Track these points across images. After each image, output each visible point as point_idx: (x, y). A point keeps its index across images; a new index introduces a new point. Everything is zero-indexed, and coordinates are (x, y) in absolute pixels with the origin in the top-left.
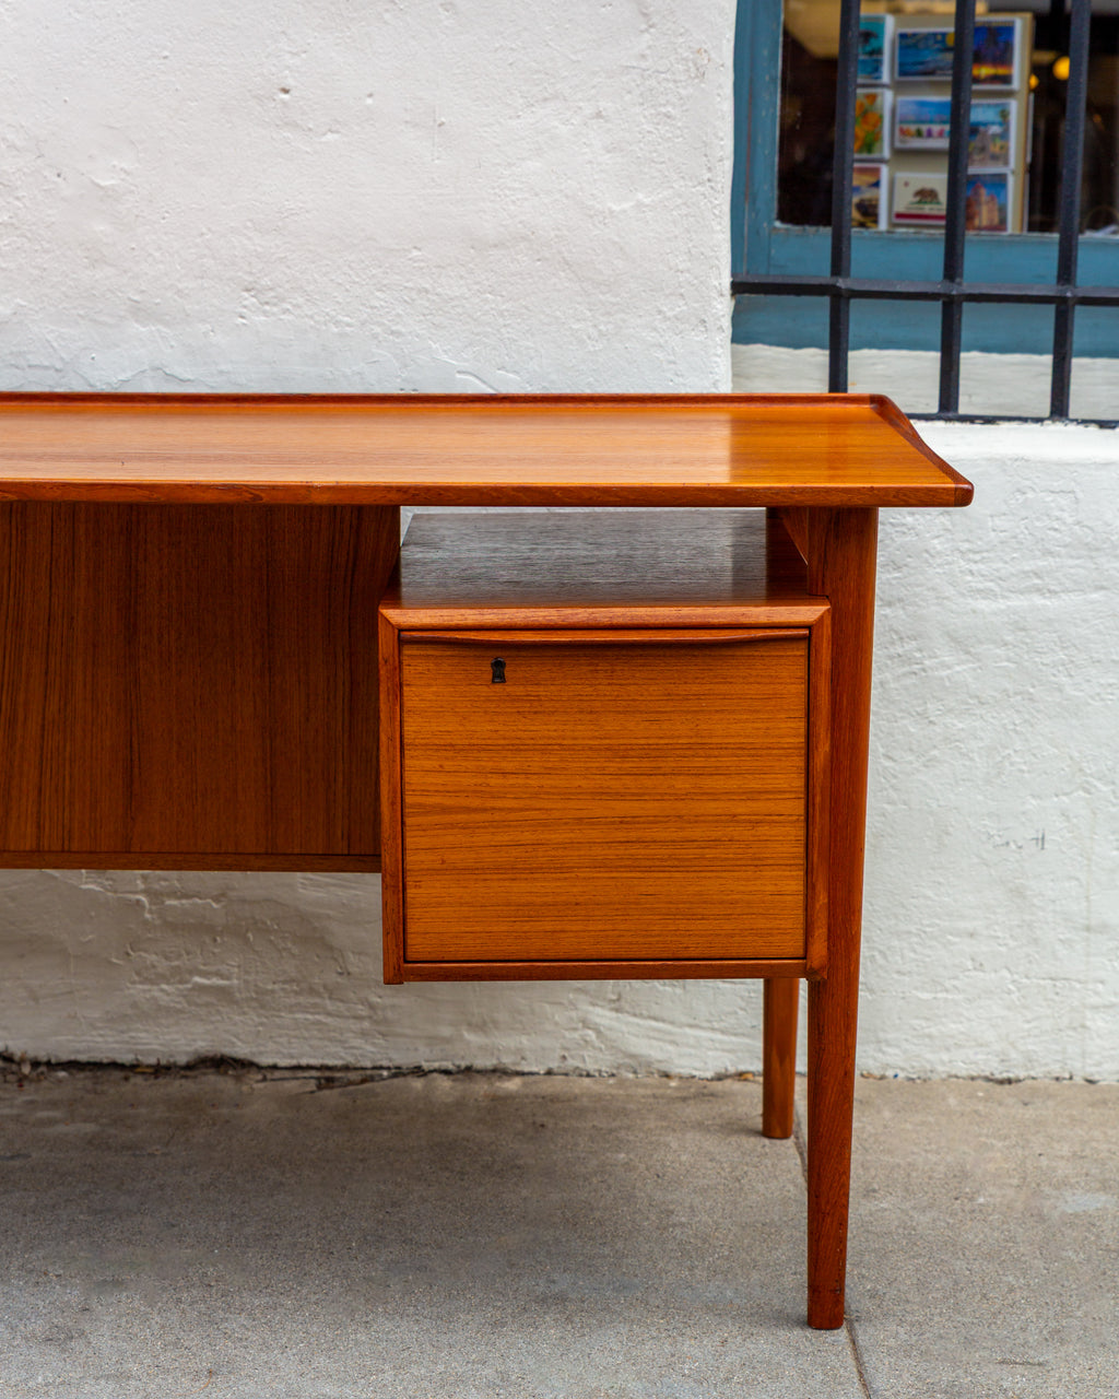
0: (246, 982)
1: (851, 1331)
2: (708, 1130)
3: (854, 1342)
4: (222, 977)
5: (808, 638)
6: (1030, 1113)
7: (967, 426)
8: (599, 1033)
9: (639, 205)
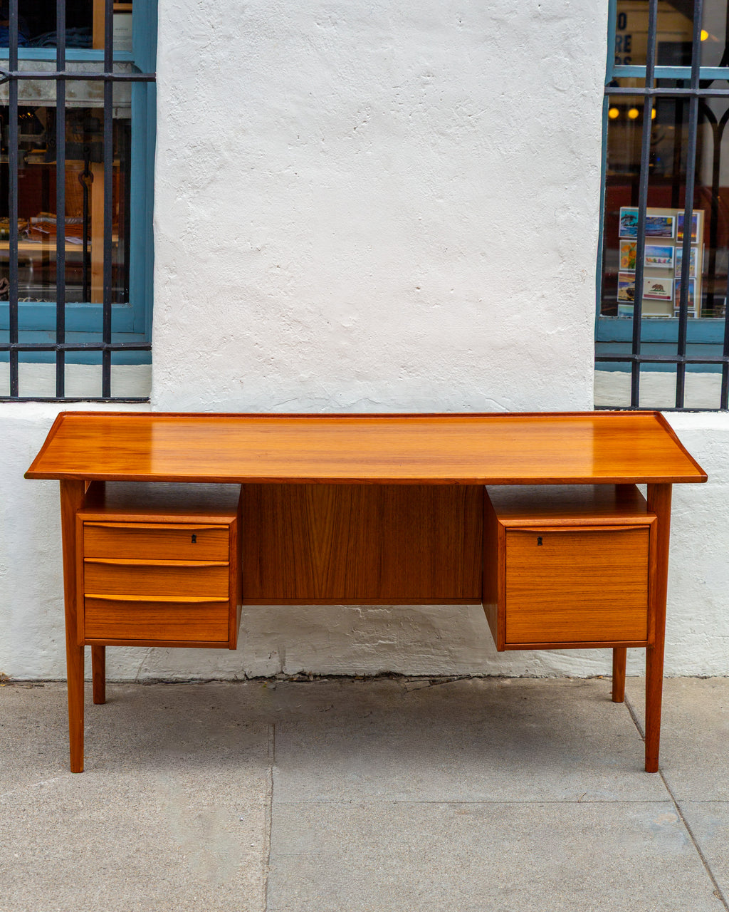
0: (400, 642)
1: (661, 773)
2: (590, 699)
3: (662, 777)
4: (390, 640)
5: (650, 528)
6: (715, 691)
7: (687, 413)
8: (541, 660)
9: (559, 332)
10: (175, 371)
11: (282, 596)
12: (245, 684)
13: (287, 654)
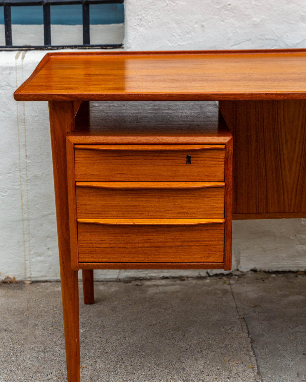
10: (146, 18)
11: (255, 211)
12: (208, 281)
13: (241, 255)
